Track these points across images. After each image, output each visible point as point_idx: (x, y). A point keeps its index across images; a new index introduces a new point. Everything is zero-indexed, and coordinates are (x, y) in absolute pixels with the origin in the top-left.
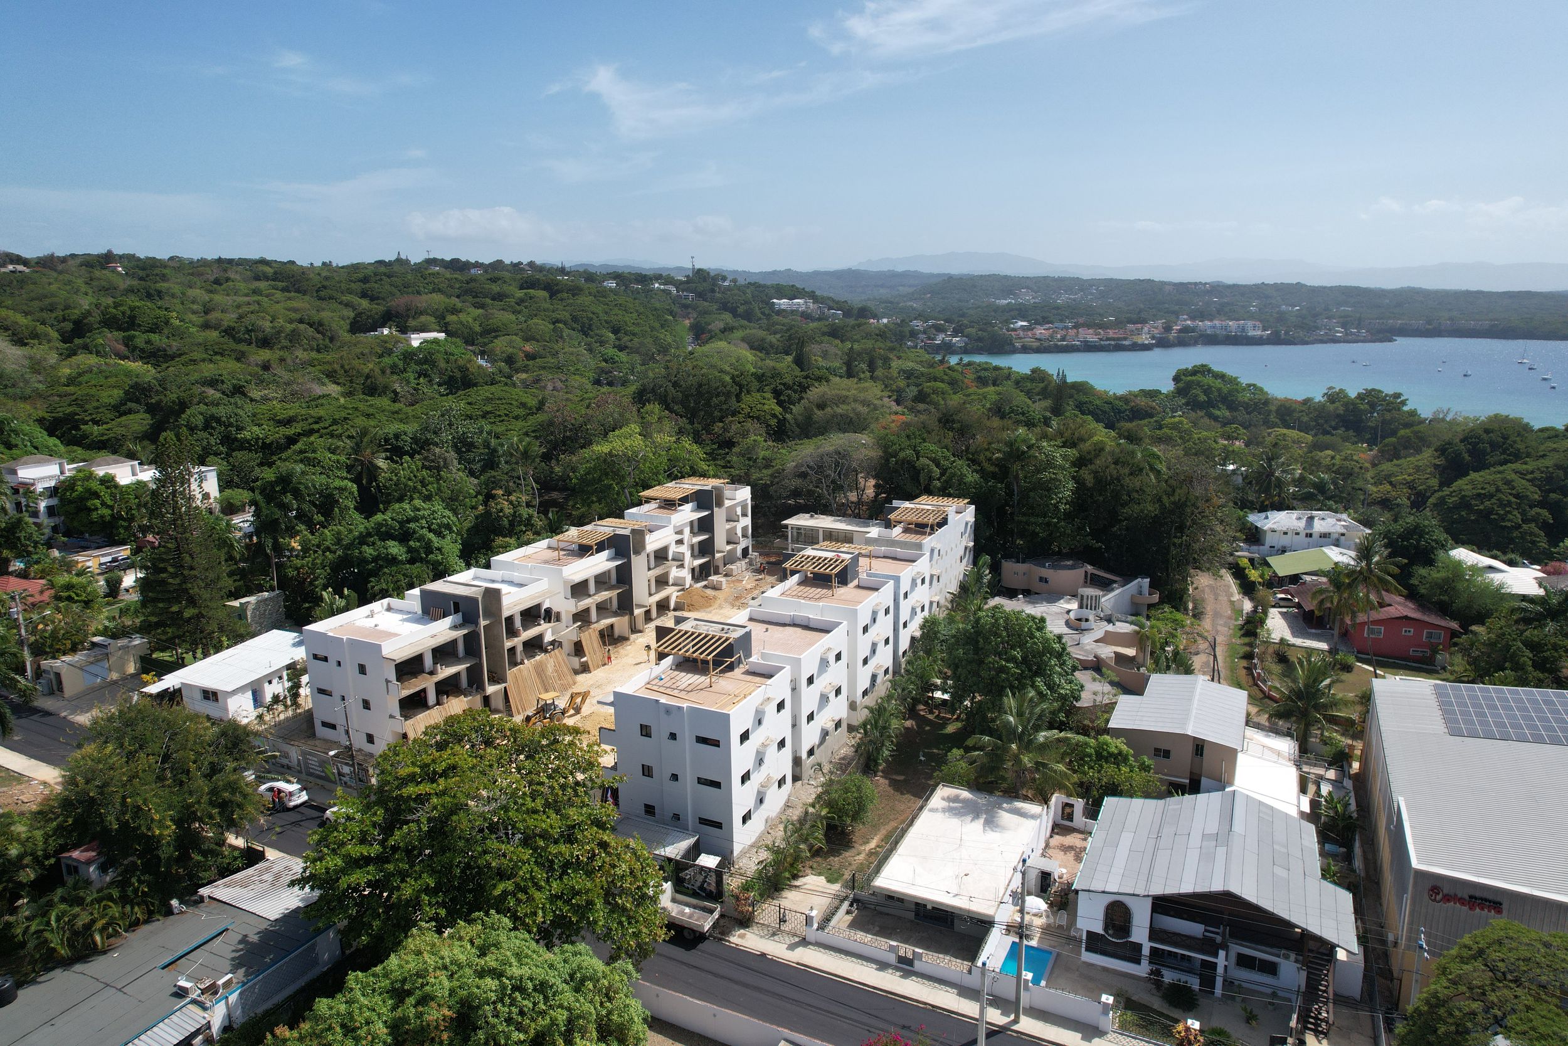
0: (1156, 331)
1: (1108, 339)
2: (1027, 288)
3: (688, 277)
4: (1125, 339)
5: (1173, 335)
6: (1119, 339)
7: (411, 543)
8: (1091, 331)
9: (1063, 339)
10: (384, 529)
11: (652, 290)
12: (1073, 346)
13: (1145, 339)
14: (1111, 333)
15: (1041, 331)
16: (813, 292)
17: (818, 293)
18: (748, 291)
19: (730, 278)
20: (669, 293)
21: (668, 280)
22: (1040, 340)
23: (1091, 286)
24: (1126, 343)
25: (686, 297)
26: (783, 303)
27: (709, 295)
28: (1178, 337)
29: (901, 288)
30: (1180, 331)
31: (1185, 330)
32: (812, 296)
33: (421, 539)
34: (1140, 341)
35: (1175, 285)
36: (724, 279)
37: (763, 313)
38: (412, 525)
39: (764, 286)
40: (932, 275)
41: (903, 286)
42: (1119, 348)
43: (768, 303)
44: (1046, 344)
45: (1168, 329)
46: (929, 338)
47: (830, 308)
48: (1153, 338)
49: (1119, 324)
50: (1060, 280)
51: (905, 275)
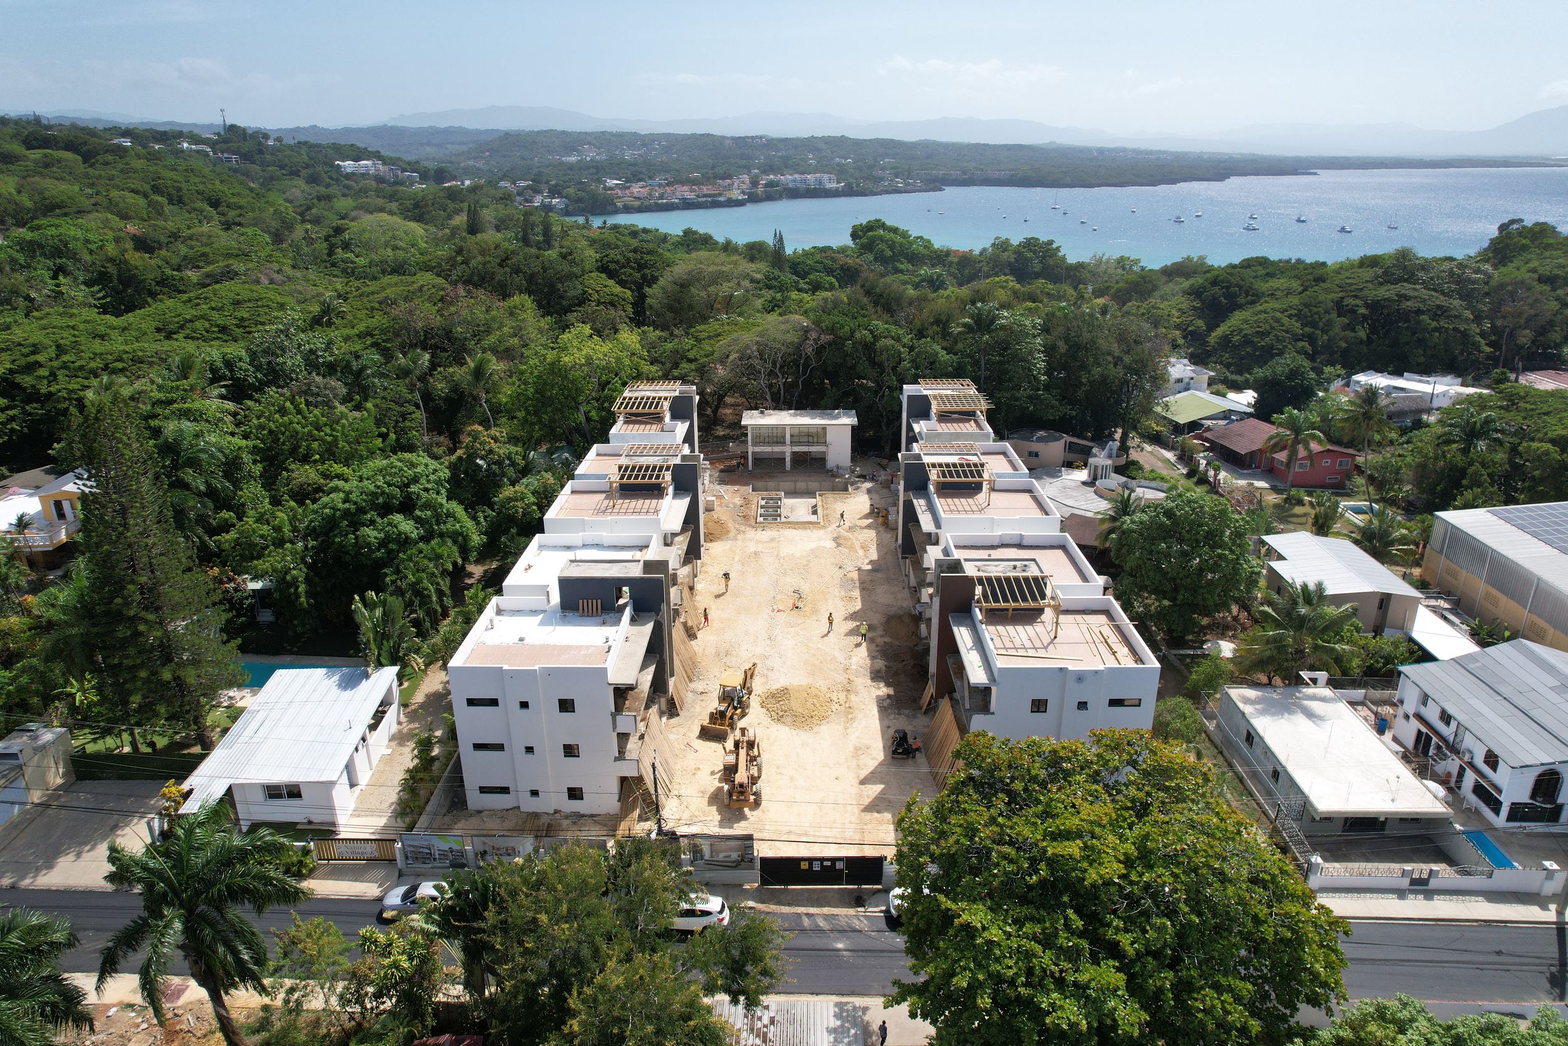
0: (744, 187)
1: (705, 196)
2: (589, 143)
3: (218, 134)
4: (720, 195)
5: (760, 190)
6: (714, 195)
7: (418, 513)
8: (686, 188)
9: (661, 197)
10: (381, 500)
11: (182, 151)
12: (673, 203)
13: (736, 194)
14: (705, 190)
15: (637, 189)
16: (378, 152)
17: (383, 153)
18: (303, 151)
19: (273, 136)
20: (206, 154)
21: (195, 139)
22: (639, 199)
23: (654, 141)
24: (722, 199)
25: (229, 160)
26: (348, 165)
27: (257, 157)
28: (765, 192)
29: (450, 146)
30: (766, 186)
31: (771, 184)
32: (376, 156)
33: (428, 505)
34: (734, 197)
35: (733, 138)
36: (266, 136)
37: (331, 178)
38: (413, 488)
39: (318, 146)
40: (479, 132)
41: (452, 143)
42: (716, 205)
43: (332, 166)
44: (646, 203)
45: (755, 183)
46: (527, 201)
47: (404, 170)
48: (744, 193)
49: (706, 180)
50: (620, 135)
51: (448, 131)
